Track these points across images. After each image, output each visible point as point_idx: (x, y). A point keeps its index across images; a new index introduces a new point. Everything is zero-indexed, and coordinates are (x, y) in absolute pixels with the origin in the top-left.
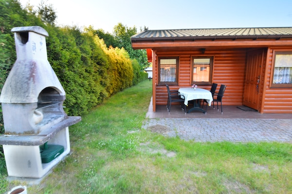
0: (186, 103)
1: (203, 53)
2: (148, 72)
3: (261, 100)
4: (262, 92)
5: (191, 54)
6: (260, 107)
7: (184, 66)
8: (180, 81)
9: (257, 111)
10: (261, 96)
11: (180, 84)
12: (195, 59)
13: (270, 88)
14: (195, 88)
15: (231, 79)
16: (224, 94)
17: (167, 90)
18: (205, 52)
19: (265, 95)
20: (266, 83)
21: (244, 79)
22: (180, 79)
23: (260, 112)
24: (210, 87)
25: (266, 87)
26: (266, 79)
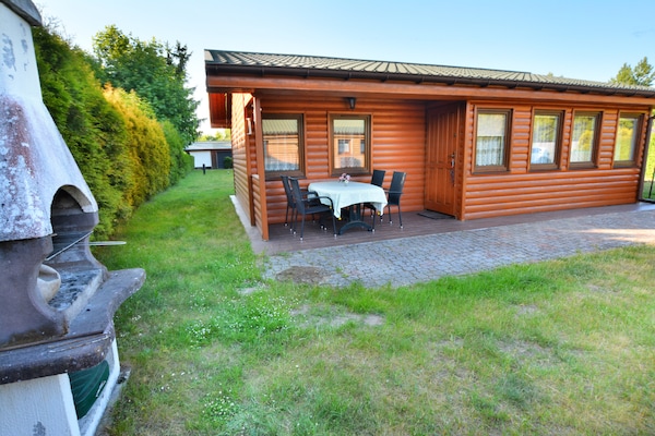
0: (337, 214)
1: (352, 109)
2: (192, 154)
3: (460, 197)
4: (461, 182)
5: (327, 109)
6: (459, 211)
7: (314, 135)
8: (308, 168)
9: (453, 217)
10: (460, 190)
11: (308, 175)
12: (335, 121)
13: (473, 175)
14: (347, 182)
15: (404, 161)
16: (404, 189)
17: (283, 190)
18: (357, 106)
19: (466, 187)
20: (467, 165)
21: (425, 160)
22: (309, 165)
23: (459, 218)
24: (370, 178)
25: (466, 172)
26: (467, 159)
